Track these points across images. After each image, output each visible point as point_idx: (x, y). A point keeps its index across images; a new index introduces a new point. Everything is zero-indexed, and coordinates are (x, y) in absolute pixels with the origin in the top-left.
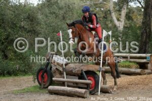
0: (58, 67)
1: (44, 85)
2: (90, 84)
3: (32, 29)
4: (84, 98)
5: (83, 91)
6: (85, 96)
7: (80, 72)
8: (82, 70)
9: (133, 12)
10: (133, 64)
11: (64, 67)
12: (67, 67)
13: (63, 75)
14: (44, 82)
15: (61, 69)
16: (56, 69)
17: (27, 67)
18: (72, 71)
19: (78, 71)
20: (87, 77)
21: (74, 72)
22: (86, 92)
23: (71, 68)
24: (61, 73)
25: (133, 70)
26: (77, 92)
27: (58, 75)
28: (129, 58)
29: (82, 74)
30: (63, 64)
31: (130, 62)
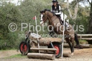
0: (34, 40)
4: (52, 60)
8: (50, 42)
9: (83, 10)
10: (84, 41)
12: (40, 40)
15: (36, 42)
16: (33, 42)
19: (47, 42)
23: (43, 40)
26: (47, 56)
28: (81, 37)
30: (37, 38)
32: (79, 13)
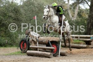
1: (24, 51)
2: (54, 49)
3: (16, 18)
4: (50, 58)
5: (49, 53)
6: (50, 56)
7: (48, 42)
8: (49, 41)
9: (83, 12)
10: (82, 41)
11: (37, 39)
13: (36, 44)
14: (24, 49)
17: (13, 42)
18: (42, 41)
19: (46, 41)
20: (52, 45)
21: (43, 42)
23: (42, 39)
24: (35, 43)
25: (81, 45)
26: (45, 54)
27: (33, 44)
28: (79, 38)
29: (48, 43)
31: (80, 40)
32: (79, 15)
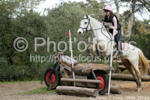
2: (99, 83)
4: (94, 97)
5: (92, 90)
7: (89, 72)
8: (91, 70)
15: (70, 69)
19: (87, 70)
20: (97, 77)
22: (95, 91)
26: (86, 91)
